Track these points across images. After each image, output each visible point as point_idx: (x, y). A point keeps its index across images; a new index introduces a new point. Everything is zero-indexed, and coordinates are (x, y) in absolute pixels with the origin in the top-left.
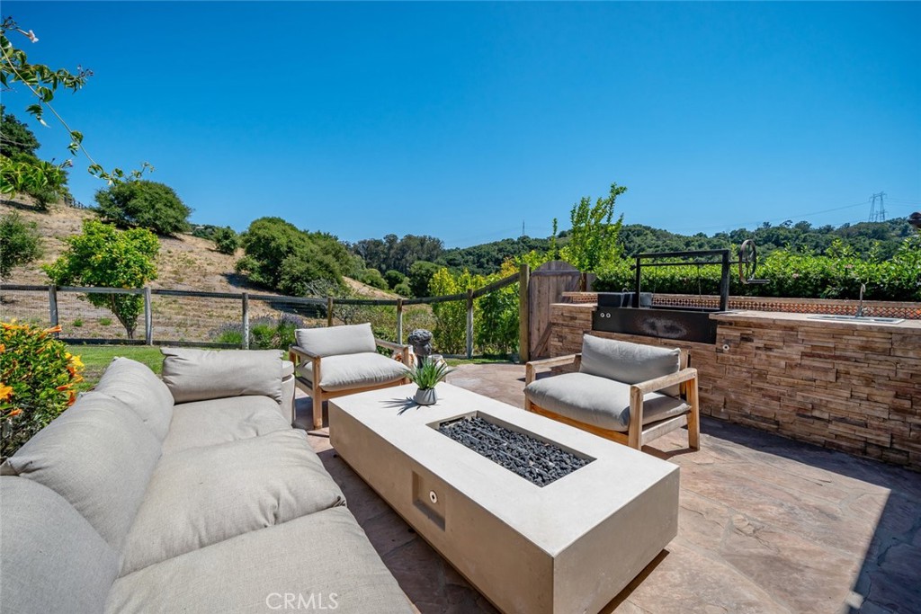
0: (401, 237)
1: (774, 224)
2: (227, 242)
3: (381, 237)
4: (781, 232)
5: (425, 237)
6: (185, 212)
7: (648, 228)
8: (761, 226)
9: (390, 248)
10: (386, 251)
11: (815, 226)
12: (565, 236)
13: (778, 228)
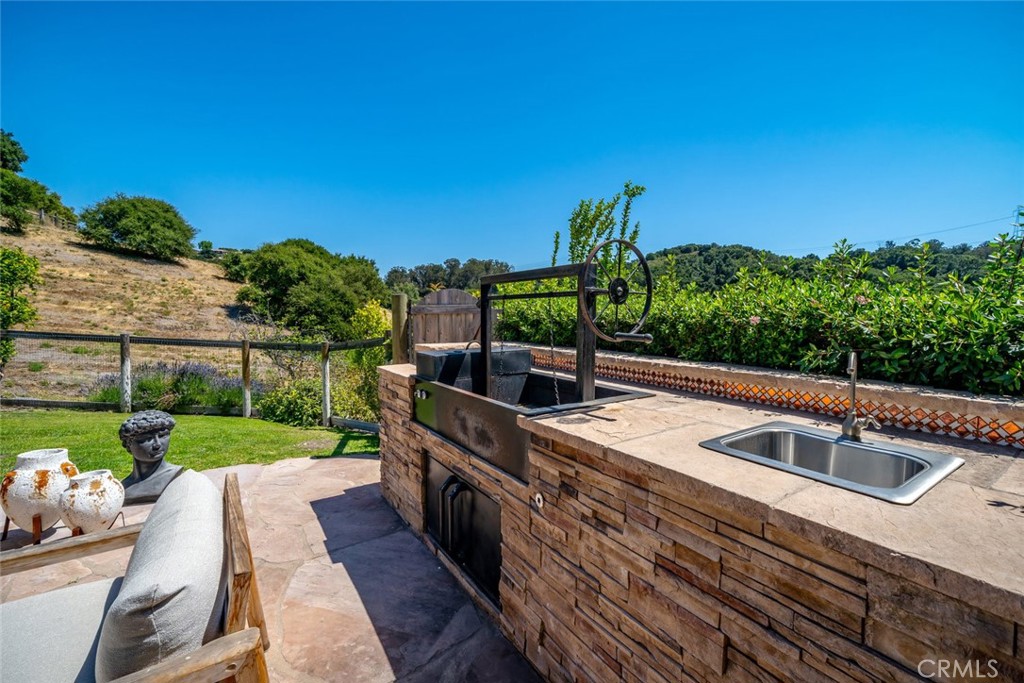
0: (463, 262)
1: (899, 243)
2: (237, 268)
3: (440, 262)
4: (907, 252)
5: (491, 261)
6: (188, 233)
7: (749, 249)
8: (884, 246)
9: (452, 274)
10: (446, 277)
11: (948, 245)
12: (653, 259)
13: (903, 248)
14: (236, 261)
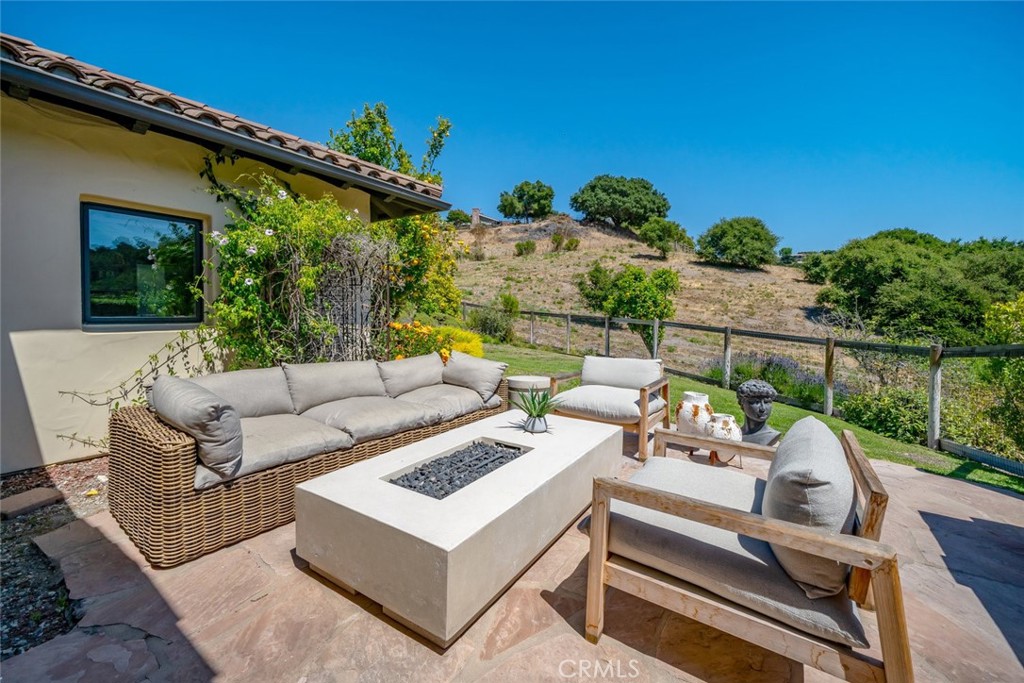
2: (817, 269)
6: (772, 241)
14: (816, 263)
